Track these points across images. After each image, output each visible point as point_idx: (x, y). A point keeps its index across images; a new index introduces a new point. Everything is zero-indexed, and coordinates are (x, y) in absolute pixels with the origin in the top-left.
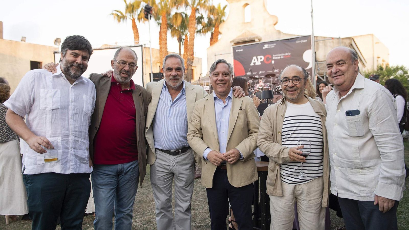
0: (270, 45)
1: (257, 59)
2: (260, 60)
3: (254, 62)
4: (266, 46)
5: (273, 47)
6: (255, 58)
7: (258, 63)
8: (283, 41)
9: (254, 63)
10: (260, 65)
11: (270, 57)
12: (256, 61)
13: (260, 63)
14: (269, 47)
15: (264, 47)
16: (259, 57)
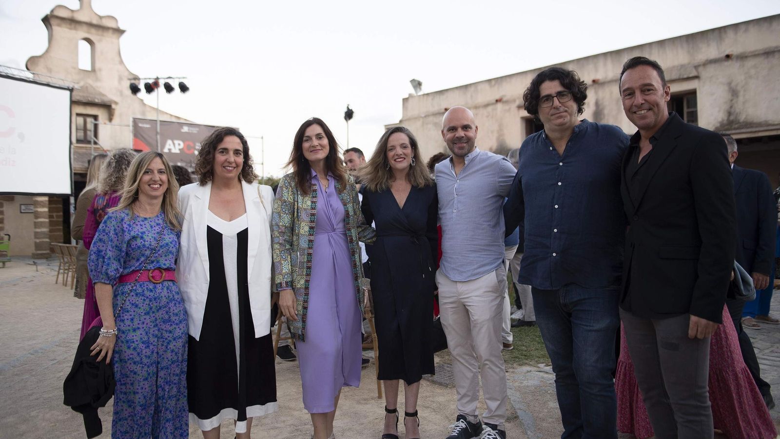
0: (191, 129)
1: (174, 144)
2: (177, 147)
3: (170, 148)
4: (185, 129)
5: (195, 132)
6: (169, 142)
7: (176, 150)
8: (209, 128)
9: (170, 150)
10: (177, 153)
11: (192, 145)
12: (172, 147)
13: (178, 151)
14: (190, 131)
15: (182, 128)
16: (176, 142)
